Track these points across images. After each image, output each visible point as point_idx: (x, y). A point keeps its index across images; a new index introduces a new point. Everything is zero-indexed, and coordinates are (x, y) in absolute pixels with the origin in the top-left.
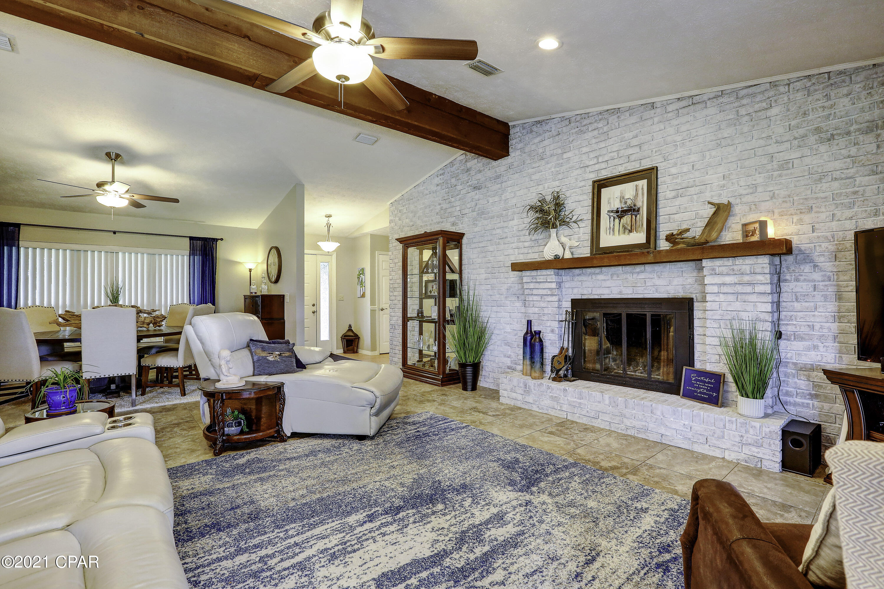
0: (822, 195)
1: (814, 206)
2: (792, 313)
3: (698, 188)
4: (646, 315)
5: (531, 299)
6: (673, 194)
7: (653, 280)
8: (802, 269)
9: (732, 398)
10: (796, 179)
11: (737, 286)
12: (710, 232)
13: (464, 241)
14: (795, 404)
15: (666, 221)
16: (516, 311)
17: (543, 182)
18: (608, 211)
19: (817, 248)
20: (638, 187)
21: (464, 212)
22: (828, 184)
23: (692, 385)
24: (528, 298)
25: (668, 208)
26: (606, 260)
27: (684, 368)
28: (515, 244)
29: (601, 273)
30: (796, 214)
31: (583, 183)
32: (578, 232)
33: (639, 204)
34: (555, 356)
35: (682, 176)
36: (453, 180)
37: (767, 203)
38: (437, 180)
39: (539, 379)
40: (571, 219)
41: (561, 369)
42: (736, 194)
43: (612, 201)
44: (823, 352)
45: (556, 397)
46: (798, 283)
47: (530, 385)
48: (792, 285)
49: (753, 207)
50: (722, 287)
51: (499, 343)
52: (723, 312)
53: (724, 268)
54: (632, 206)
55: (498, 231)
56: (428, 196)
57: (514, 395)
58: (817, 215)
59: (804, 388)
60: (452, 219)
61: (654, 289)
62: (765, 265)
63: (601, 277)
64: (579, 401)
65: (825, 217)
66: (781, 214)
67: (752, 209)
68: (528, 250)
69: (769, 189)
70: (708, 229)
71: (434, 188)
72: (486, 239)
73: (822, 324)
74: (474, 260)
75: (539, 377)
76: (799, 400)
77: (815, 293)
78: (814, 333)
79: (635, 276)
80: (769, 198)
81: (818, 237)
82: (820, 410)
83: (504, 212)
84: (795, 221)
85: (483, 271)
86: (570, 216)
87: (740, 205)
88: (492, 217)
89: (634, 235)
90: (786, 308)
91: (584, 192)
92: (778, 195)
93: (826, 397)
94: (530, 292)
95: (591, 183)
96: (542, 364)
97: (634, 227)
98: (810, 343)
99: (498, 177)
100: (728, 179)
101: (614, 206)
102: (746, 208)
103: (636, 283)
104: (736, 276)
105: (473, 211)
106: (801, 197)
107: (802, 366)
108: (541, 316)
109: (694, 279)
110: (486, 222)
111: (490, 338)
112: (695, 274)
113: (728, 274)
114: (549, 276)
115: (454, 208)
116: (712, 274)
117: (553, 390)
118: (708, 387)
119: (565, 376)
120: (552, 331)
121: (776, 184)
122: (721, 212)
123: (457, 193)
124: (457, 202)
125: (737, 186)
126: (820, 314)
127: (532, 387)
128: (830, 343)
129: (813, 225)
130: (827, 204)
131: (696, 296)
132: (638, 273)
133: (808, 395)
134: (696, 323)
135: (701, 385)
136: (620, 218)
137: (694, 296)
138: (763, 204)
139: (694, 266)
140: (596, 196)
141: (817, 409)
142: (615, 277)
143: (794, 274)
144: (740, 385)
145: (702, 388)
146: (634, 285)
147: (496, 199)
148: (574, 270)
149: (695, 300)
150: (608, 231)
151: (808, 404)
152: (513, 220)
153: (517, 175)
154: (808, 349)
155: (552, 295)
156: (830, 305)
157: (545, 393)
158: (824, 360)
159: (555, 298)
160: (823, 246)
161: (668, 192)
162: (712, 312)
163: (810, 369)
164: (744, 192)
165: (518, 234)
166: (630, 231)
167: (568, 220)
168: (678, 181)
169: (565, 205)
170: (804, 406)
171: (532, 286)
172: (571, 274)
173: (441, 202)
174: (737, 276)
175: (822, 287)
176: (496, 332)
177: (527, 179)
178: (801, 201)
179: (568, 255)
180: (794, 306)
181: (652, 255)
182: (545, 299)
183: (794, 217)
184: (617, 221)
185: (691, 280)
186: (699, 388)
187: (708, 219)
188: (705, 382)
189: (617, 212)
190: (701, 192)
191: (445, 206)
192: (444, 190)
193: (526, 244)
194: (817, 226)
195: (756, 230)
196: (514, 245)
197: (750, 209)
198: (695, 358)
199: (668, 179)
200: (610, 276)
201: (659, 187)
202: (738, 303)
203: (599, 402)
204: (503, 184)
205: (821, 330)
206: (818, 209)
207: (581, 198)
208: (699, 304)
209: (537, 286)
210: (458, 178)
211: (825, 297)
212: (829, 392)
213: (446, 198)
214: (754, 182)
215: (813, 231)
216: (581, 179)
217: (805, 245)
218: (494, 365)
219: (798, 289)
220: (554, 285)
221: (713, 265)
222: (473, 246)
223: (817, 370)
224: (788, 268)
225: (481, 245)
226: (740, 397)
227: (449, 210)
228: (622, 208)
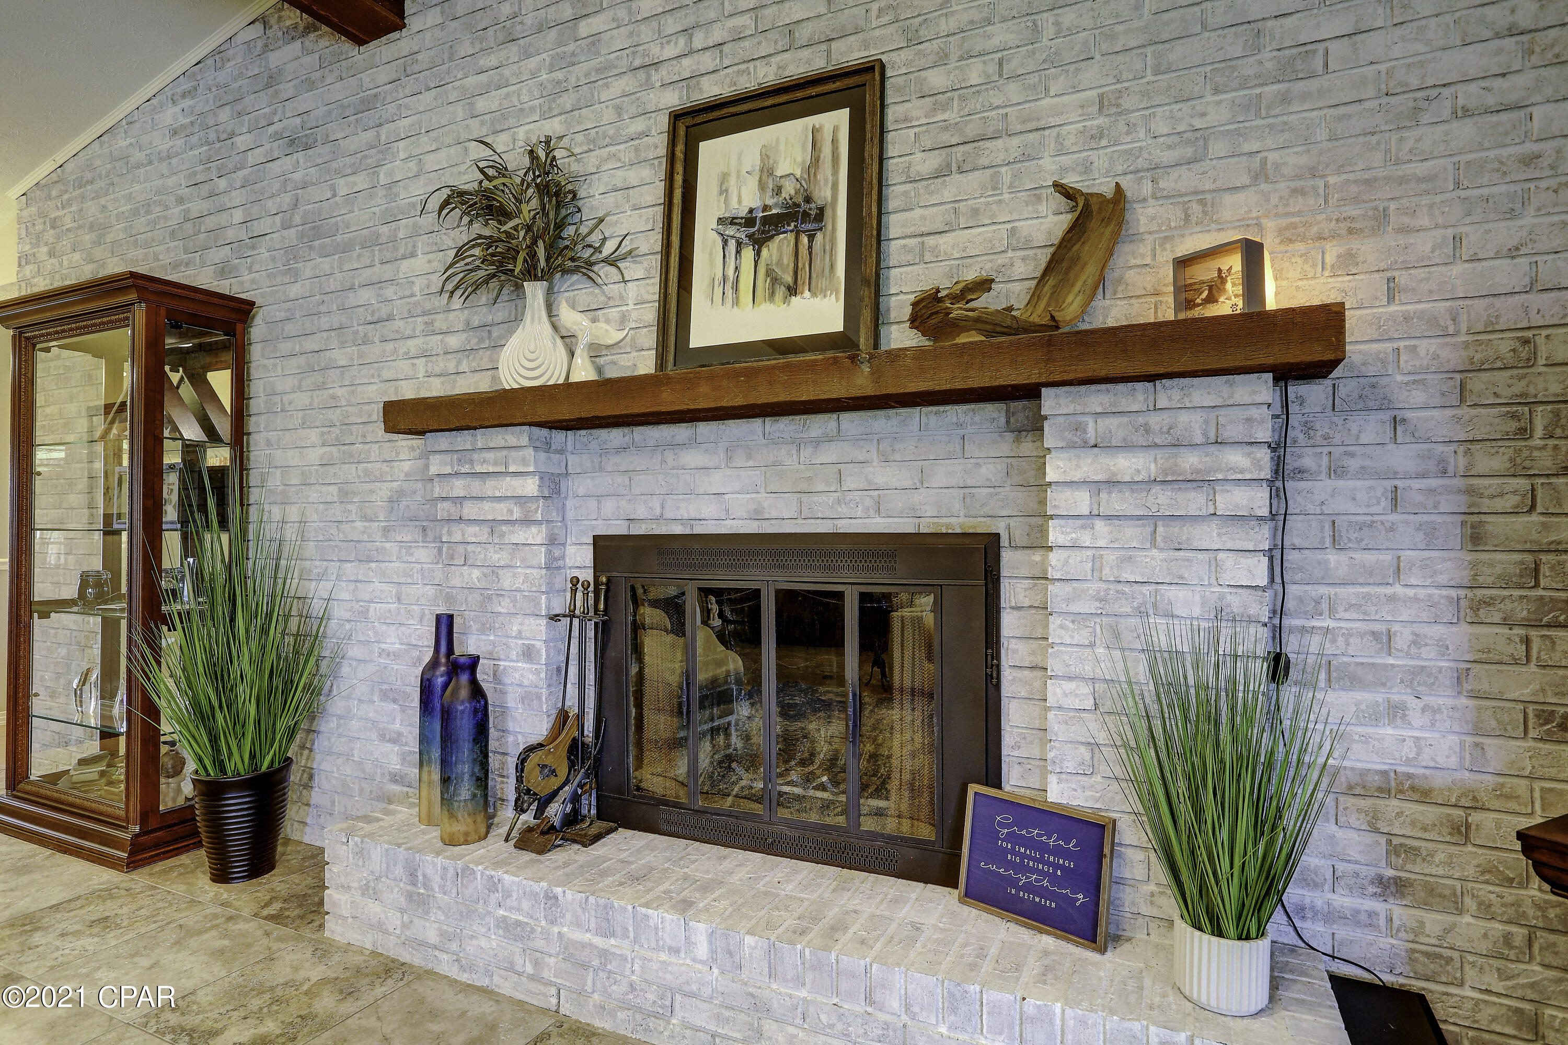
0: (1420, 169)
1: (1393, 206)
2: (1323, 590)
3: (1015, 141)
4: (840, 595)
5: (457, 537)
6: (933, 161)
7: (868, 470)
8: (1355, 431)
9: (1133, 903)
10: (1333, 111)
11: (1156, 489)
12: (1057, 295)
13: (258, 330)
14: (1331, 916)
15: (910, 257)
16: (417, 577)
17: (512, 122)
18: (721, 221)
19: (1403, 358)
20: (818, 136)
21: (258, 228)
22: (1443, 127)
23: (1000, 857)
24: (449, 533)
25: (918, 212)
26: (704, 389)
27: (973, 788)
28: (419, 341)
29: (692, 443)
30: (1334, 236)
31: (639, 126)
32: (621, 297)
33: (823, 194)
34: (531, 749)
35: (962, 99)
36: (224, 115)
37: (1240, 196)
38: (171, 115)
39: (466, 842)
40: (598, 250)
41: (555, 794)
42: (1140, 163)
43: (732, 182)
44: (1422, 728)
45: (518, 924)
46: (1341, 483)
47: (429, 871)
48: (1322, 487)
49: (1196, 208)
50: (1104, 495)
51: (362, 689)
52: (1104, 586)
53: (1112, 423)
54: (800, 200)
55: (366, 296)
56: (142, 170)
57: (373, 909)
58: (1402, 240)
59: (1358, 857)
60: (219, 255)
61: (868, 502)
62: (1254, 412)
63: (692, 458)
64: (599, 941)
65: (1428, 249)
66: (1288, 234)
67: (1194, 219)
68: (459, 362)
69: (1246, 148)
70: (1052, 281)
71: (163, 144)
72: (324, 322)
73: (1417, 628)
74: (286, 399)
75: (467, 834)
76: (1343, 900)
77: (1394, 517)
78: (1391, 661)
79: (806, 452)
80: (1246, 180)
81: (1407, 318)
82: (1411, 937)
83: (385, 229)
84: (1329, 259)
85: (313, 436)
86: (595, 238)
87: (1151, 202)
88: (347, 248)
89: (803, 302)
90: (1301, 569)
91: (643, 156)
92: (1277, 166)
93: (1431, 891)
94: (455, 512)
95: (663, 122)
96: (482, 780)
97: (804, 275)
98: (1379, 698)
99: (368, 105)
100: (1113, 110)
101: (740, 202)
102: (1173, 214)
103: (810, 479)
104: (1153, 452)
105: (286, 226)
106: (1351, 177)
107: (1355, 779)
108: (490, 598)
109: (1001, 466)
110: (325, 264)
111: (335, 673)
112: (1005, 446)
113: (1127, 447)
114: (514, 454)
115: (225, 215)
116: (1071, 446)
117: (508, 895)
118: (1056, 866)
119: (572, 819)
120: (528, 653)
121: (1271, 127)
122: (1093, 224)
123: (237, 158)
124: (234, 194)
125: (1142, 135)
126: (1411, 592)
127: (436, 880)
128: (1444, 699)
129: (1389, 274)
130: (1438, 199)
131: (1008, 527)
132: (817, 443)
133: (1372, 882)
134: (1009, 623)
135: (1030, 858)
136: (759, 242)
137: (999, 527)
138: (1228, 199)
139: (1003, 420)
140: (679, 168)
141: (1402, 935)
142: (740, 461)
143: (1325, 450)
144: (1191, 888)
145: (1033, 871)
146: (803, 486)
147: (361, 181)
148: (603, 433)
149: (1004, 542)
150: (718, 291)
151: (1371, 914)
152: (413, 255)
153: (427, 98)
154: (1374, 717)
155: (527, 522)
156: (1444, 560)
157: (480, 907)
158: (1425, 759)
159: (536, 535)
160: (1422, 352)
161: (919, 156)
162: (1067, 588)
163: (1380, 789)
164: (1168, 157)
165: (428, 306)
166: (793, 290)
167: (587, 253)
168: (951, 116)
169: (580, 203)
170: (1358, 924)
171: (459, 487)
172: (594, 445)
173: (184, 192)
174: (1159, 453)
175: (1418, 498)
176: (355, 651)
177: (459, 111)
178: (1354, 189)
179: (583, 372)
180: (1327, 562)
181: (866, 369)
182: (502, 535)
183: (1328, 246)
184: (748, 254)
185: (989, 471)
186: (1022, 868)
187: (1052, 250)
188: (1043, 848)
189: (749, 221)
190: (1027, 157)
191: (197, 207)
192: (196, 152)
193: (454, 341)
194: (1402, 278)
195: (1223, 281)
196: (412, 345)
197: (1187, 217)
198: (1005, 751)
199: (917, 109)
200: (722, 455)
201: (890, 137)
202: (1154, 552)
203: (675, 951)
204: (384, 130)
205: (1414, 650)
206: (1406, 220)
207: (632, 176)
208: (1019, 555)
209: (476, 487)
210: (238, 107)
211: (1430, 532)
212: (1441, 872)
213: (200, 178)
214: (1198, 123)
215: (1391, 299)
216: (633, 110)
217: (1362, 347)
218: (348, 770)
219: (1340, 505)
220: (530, 486)
221: (1079, 409)
222: (285, 347)
223: (1401, 792)
224: (1308, 428)
225: (311, 344)
226: (1183, 928)
227: (211, 222)
228: (765, 208)
